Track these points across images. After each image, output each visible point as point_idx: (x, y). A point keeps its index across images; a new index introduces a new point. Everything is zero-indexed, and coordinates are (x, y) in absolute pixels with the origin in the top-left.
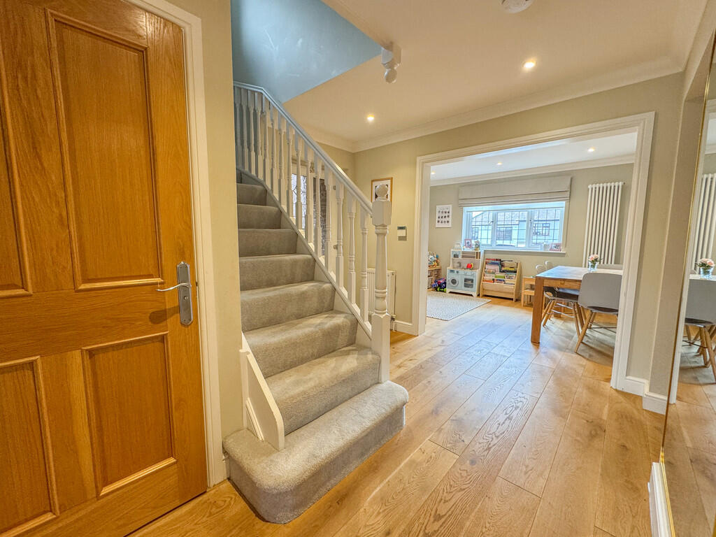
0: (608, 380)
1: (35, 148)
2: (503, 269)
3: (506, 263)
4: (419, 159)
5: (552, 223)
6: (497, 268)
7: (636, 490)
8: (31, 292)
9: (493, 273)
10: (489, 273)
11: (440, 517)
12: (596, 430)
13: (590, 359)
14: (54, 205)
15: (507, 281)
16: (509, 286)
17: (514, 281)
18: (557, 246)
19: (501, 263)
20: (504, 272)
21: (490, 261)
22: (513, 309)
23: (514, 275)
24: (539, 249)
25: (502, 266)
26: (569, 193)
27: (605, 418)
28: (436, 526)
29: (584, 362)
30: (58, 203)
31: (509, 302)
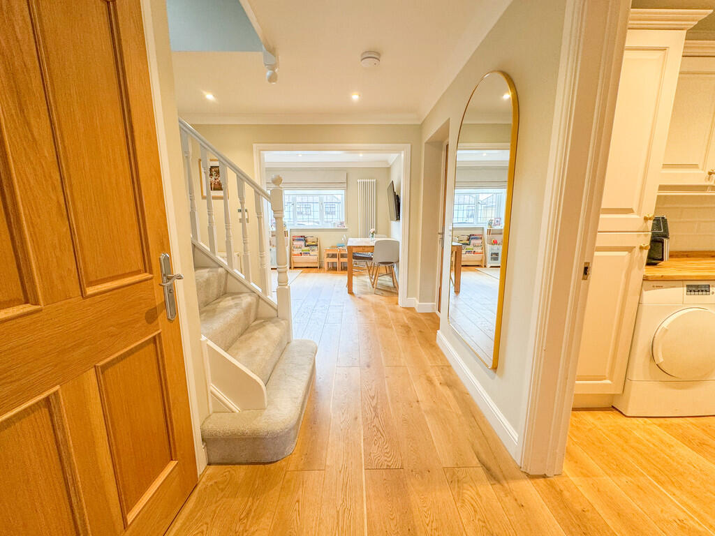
0: (397, 304)
1: (22, 111)
2: (307, 244)
3: (309, 239)
4: (254, 145)
5: (336, 204)
6: (303, 243)
7: (434, 346)
8: (42, 306)
9: (300, 248)
10: (296, 248)
11: (374, 397)
12: (407, 329)
13: (382, 295)
14: (51, 189)
15: (312, 253)
16: (313, 257)
17: (316, 253)
18: (342, 223)
19: (304, 239)
20: (308, 246)
21: (296, 238)
22: (319, 274)
23: (315, 248)
24: (330, 226)
25: (306, 241)
26: (345, 185)
27: (407, 322)
28: (375, 400)
29: (383, 298)
30: (54, 188)
31: (315, 269)
